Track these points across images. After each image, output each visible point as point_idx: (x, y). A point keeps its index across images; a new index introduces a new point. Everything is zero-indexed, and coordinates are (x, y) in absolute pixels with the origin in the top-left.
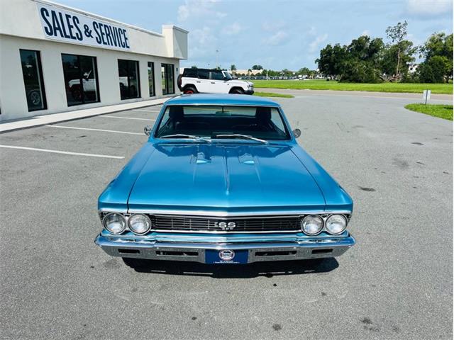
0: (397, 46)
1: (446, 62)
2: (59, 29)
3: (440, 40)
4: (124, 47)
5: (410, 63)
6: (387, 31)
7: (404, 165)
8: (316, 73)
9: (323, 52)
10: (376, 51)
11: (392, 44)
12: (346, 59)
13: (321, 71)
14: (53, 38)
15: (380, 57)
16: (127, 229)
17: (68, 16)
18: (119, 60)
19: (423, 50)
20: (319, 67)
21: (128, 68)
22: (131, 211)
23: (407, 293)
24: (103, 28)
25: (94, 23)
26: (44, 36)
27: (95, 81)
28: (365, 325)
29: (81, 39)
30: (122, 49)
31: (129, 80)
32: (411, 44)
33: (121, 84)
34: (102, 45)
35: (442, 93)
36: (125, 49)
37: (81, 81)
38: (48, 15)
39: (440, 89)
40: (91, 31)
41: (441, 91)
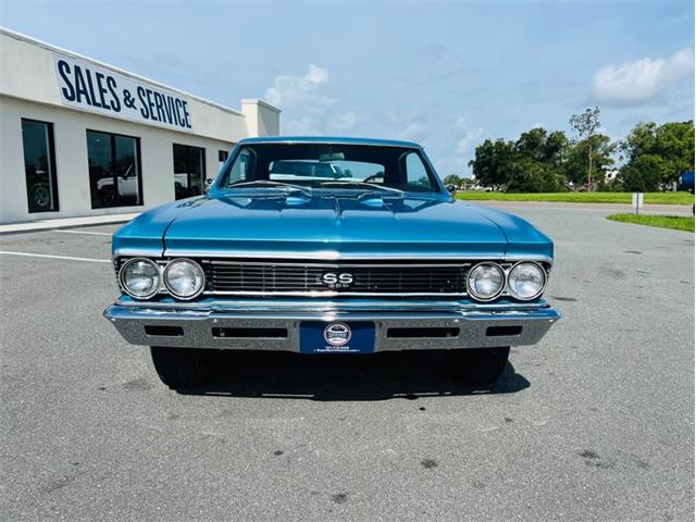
0: (586, 142)
1: (659, 163)
2: (85, 92)
3: (650, 133)
4: (183, 125)
5: (607, 167)
6: (571, 121)
7: (618, 274)
8: (470, 182)
9: (479, 151)
10: (556, 148)
11: (580, 139)
12: (514, 160)
13: (477, 178)
14: (74, 104)
15: (563, 157)
16: (162, 289)
17: (99, 76)
18: (175, 145)
19: (624, 147)
20: (475, 172)
21: (188, 159)
22: (169, 252)
23: (653, 419)
24: (152, 96)
25: (139, 89)
26: (60, 101)
27: (137, 181)
28: (587, 459)
29: (118, 110)
30: (179, 128)
31: (189, 179)
32: (606, 139)
33: (176, 183)
34: (150, 121)
35: (659, 203)
36: (185, 129)
37: (116, 180)
38: (68, 71)
39: (655, 198)
40: (133, 100)
41: (657, 200)
